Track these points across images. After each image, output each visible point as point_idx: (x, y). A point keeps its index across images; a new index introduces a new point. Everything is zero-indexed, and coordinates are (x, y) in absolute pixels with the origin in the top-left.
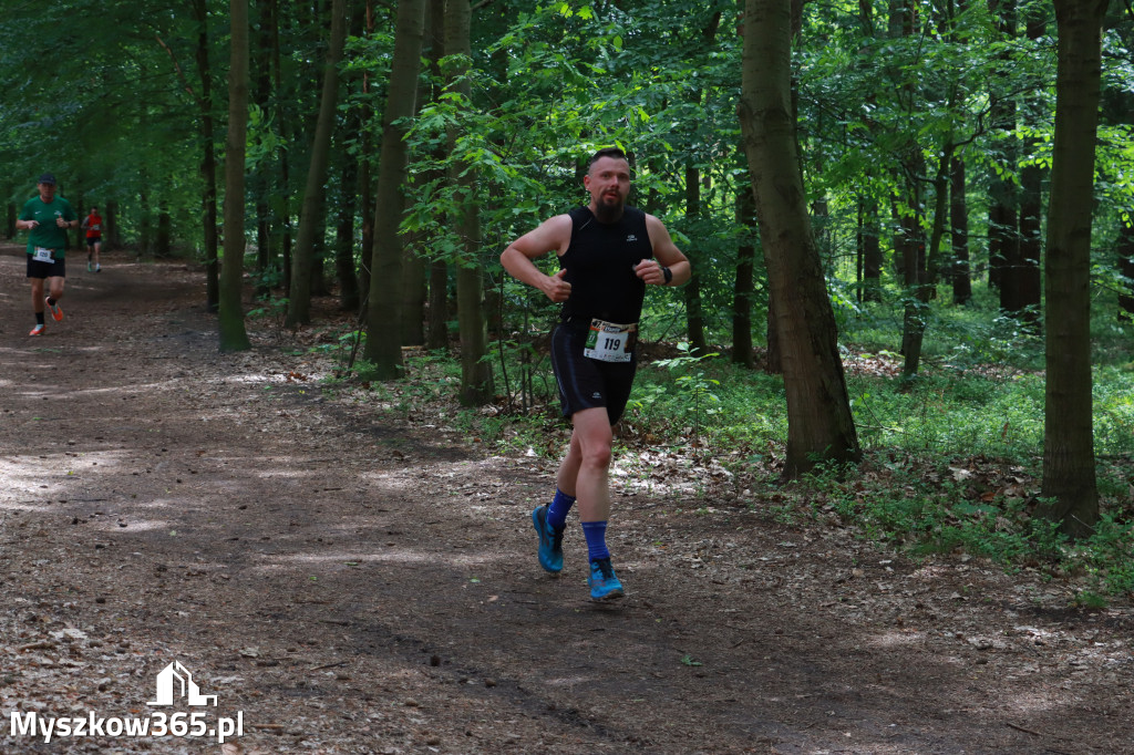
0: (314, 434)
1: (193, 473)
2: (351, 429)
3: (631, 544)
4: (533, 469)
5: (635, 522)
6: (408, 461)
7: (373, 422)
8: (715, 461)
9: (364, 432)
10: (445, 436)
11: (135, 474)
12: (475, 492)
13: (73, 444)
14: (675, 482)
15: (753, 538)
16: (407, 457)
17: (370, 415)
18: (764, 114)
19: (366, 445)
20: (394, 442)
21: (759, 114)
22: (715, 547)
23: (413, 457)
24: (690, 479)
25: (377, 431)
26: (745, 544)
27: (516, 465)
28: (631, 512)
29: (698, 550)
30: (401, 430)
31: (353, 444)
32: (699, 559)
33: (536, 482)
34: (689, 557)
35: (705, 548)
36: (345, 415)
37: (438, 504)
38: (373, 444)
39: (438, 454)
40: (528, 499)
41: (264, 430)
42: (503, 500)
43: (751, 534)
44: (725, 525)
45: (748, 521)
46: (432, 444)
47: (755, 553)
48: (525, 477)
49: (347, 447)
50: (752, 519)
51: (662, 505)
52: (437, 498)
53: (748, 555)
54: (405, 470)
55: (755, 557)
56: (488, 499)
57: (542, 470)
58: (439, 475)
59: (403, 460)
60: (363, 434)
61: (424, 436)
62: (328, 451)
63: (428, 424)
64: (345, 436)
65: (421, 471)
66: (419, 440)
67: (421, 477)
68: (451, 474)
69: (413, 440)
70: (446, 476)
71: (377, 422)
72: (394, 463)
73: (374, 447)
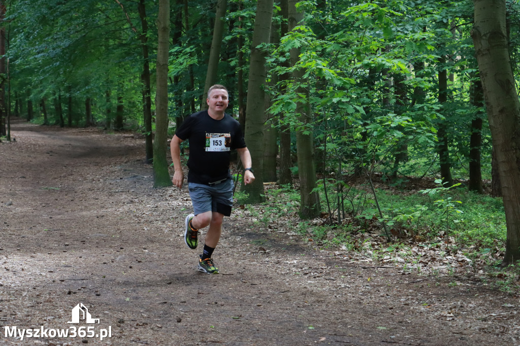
1: (139, 262)
2: (233, 234)
3: (407, 305)
4: (345, 258)
5: (411, 291)
6: (268, 253)
7: (247, 230)
8: (460, 252)
9: (241, 236)
10: (291, 238)
11: (104, 263)
12: (310, 273)
13: (68, 245)
14: (435, 266)
15: (486, 301)
16: (267, 251)
17: (245, 225)
18: (488, 35)
19: (243, 244)
20: (260, 242)
21: (485, 35)
22: (462, 307)
23: (272, 251)
24: (444, 264)
25: (249, 235)
26: (481, 305)
27: (335, 255)
28: (407, 285)
29: (451, 309)
30: (263, 234)
31: (235, 243)
32: (452, 315)
33: (347, 266)
34: (445, 313)
35: (455, 307)
36: (230, 225)
37: (288, 280)
38: (247, 243)
39: (287, 249)
40: (343, 276)
42: (327, 277)
43: (485, 299)
44: (467, 293)
45: (483, 290)
46: (283, 242)
47: (487, 311)
48: (340, 263)
49: (231, 245)
50: (486, 289)
51: (427, 280)
52: (287, 276)
53: (483, 312)
54: (267, 259)
55: (487, 313)
56: (318, 277)
57: (351, 258)
58: (287, 262)
59: (265, 253)
60: (241, 237)
61: (278, 237)
62: (219, 248)
63: (280, 230)
64: (230, 238)
65: (276, 260)
66: (275, 240)
67: (277, 263)
68: (295, 261)
69: (271, 241)
70: (292, 262)
71: (249, 230)
72: (260, 255)
73: (248, 245)
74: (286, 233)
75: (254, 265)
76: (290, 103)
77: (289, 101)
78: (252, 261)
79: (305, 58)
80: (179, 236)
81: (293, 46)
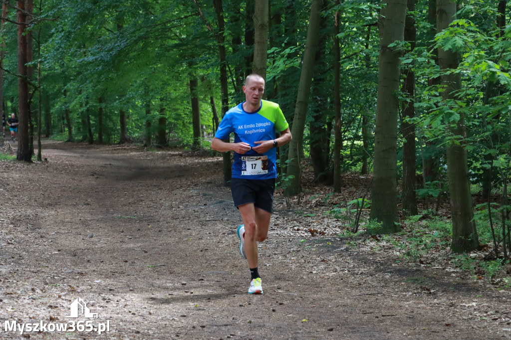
0: (353, 274)
1: (281, 303)
2: (377, 270)
6: (434, 294)
7: (393, 265)
9: (389, 272)
10: (454, 275)
11: (241, 306)
12: (500, 318)
13: (185, 284)
16: (432, 291)
17: (388, 259)
19: (396, 282)
20: (417, 280)
23: (438, 291)
25: (399, 272)
30: (417, 270)
31: (386, 282)
36: (369, 260)
37: (475, 327)
38: (401, 281)
39: (456, 289)
41: (314, 272)
46: (446, 281)
49: (383, 284)
52: (472, 322)
54: (435, 301)
58: (464, 304)
59: (430, 293)
60: (389, 274)
61: (436, 274)
62: (369, 287)
63: (435, 266)
64: (377, 275)
65: (449, 303)
66: (435, 278)
67: (451, 306)
68: (474, 304)
69: (431, 278)
70: (470, 305)
71: (396, 265)
72: (425, 295)
73: (403, 283)
74: (444, 269)
75: (423, 308)
76: (452, 114)
77: (450, 111)
78: (419, 303)
79: (472, 58)
80: (312, 273)
81: (455, 44)
